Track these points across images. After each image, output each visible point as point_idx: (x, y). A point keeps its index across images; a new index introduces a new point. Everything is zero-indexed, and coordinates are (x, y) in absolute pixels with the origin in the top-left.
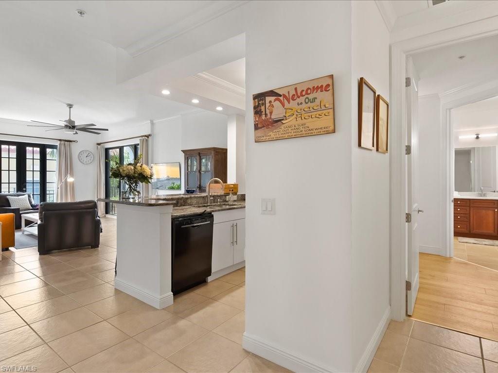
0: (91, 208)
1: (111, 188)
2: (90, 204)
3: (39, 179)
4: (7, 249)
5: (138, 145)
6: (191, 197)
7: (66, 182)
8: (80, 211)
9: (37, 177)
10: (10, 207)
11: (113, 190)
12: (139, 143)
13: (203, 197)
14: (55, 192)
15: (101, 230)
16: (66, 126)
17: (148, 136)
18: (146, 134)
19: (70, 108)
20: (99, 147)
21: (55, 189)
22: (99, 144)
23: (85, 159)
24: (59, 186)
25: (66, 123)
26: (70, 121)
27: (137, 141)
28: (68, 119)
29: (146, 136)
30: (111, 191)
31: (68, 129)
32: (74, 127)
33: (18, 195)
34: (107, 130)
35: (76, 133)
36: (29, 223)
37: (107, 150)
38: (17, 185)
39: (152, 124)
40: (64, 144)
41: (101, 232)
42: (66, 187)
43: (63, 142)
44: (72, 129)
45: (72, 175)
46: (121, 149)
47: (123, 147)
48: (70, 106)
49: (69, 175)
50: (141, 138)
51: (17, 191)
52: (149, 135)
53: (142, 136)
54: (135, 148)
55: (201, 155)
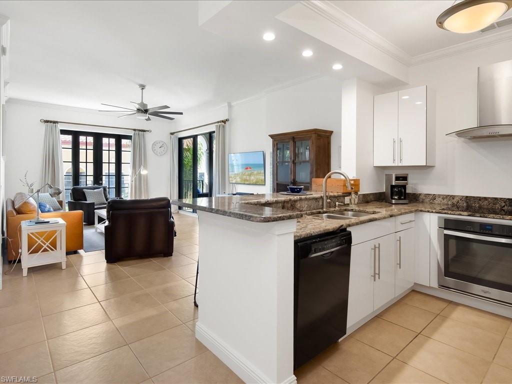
0: (164, 208)
1: (184, 182)
2: (163, 203)
3: (114, 172)
4: (75, 252)
5: (214, 132)
6: (301, 199)
7: (140, 175)
8: (152, 210)
9: (113, 170)
10: (86, 200)
11: (187, 183)
12: (215, 130)
13: (316, 199)
14: (130, 186)
15: (175, 233)
16: (139, 110)
17: (224, 122)
18: (223, 120)
19: (143, 89)
20: (172, 136)
21: (129, 182)
22: (172, 134)
23: (159, 150)
24: (134, 179)
25: (138, 106)
26: (142, 104)
27: (212, 128)
28: (140, 102)
29: (223, 121)
30: (184, 184)
31: (140, 114)
32: (146, 111)
33: (95, 189)
34: (181, 114)
35: (149, 119)
36: (101, 220)
37: (180, 140)
38: (94, 178)
39: (230, 106)
40: (139, 134)
41: (175, 236)
42: (140, 181)
43: (137, 132)
44: (145, 113)
45: (146, 167)
46: (195, 138)
47: (197, 136)
48: (143, 87)
49: (142, 167)
50: (217, 124)
51: (94, 185)
52: (227, 120)
53: (218, 122)
54: (210, 137)
55: (296, 140)
